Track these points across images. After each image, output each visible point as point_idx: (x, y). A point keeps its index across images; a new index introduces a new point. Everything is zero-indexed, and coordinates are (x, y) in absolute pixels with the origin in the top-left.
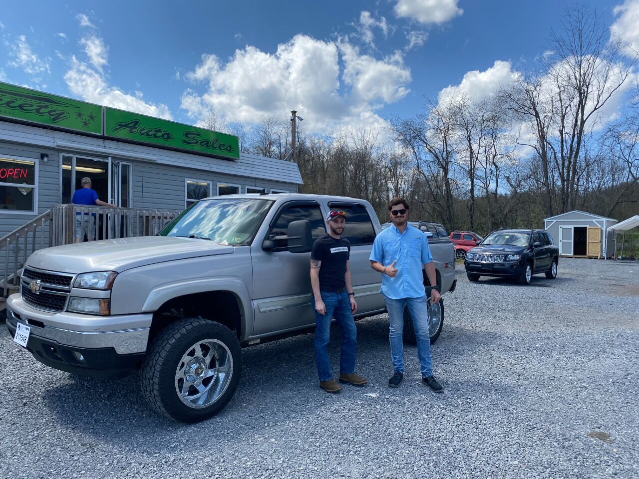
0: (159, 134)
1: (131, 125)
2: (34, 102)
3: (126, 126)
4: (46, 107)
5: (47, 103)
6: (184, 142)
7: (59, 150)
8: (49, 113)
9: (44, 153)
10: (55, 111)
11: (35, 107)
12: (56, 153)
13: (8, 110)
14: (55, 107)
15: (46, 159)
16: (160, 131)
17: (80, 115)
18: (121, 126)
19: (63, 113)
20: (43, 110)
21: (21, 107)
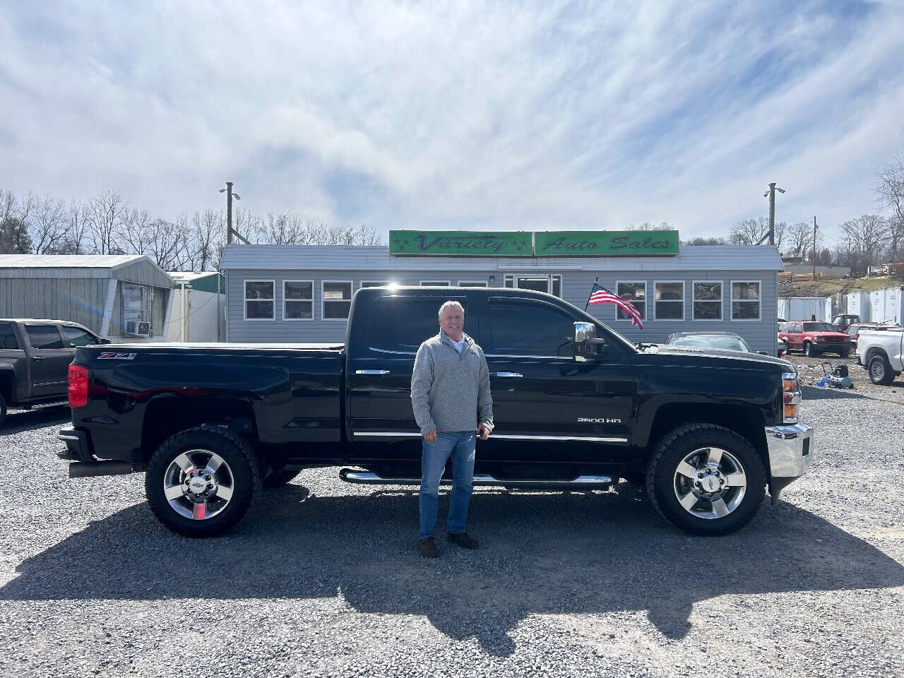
0: (585, 245)
1: (558, 243)
2: (482, 240)
3: (553, 244)
4: (491, 242)
5: (492, 239)
6: (611, 247)
7: (502, 272)
8: (493, 246)
9: (492, 275)
10: (497, 244)
11: (483, 244)
12: (500, 274)
13: (466, 250)
14: (496, 240)
15: (493, 280)
16: (586, 242)
17: (515, 243)
18: (549, 245)
19: (502, 244)
20: (489, 245)
21: (474, 246)
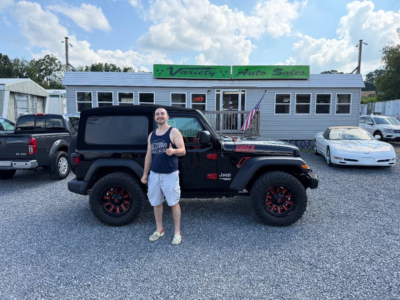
0: (259, 73)
1: (244, 72)
2: (204, 70)
3: (242, 72)
4: (208, 71)
5: (209, 70)
6: (273, 74)
7: (214, 88)
8: (209, 74)
9: (209, 89)
10: (212, 72)
11: (204, 72)
12: (213, 89)
13: (195, 76)
14: (212, 70)
15: (209, 92)
17: (221, 72)
18: (240, 73)
19: (215, 72)
20: (207, 73)
21: (199, 73)
